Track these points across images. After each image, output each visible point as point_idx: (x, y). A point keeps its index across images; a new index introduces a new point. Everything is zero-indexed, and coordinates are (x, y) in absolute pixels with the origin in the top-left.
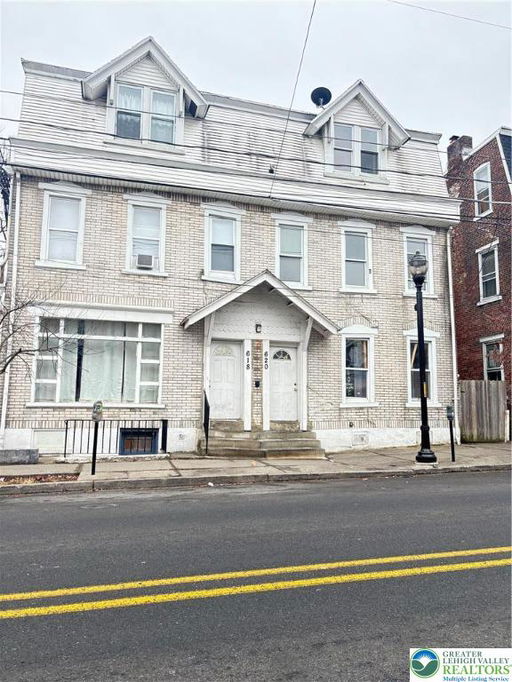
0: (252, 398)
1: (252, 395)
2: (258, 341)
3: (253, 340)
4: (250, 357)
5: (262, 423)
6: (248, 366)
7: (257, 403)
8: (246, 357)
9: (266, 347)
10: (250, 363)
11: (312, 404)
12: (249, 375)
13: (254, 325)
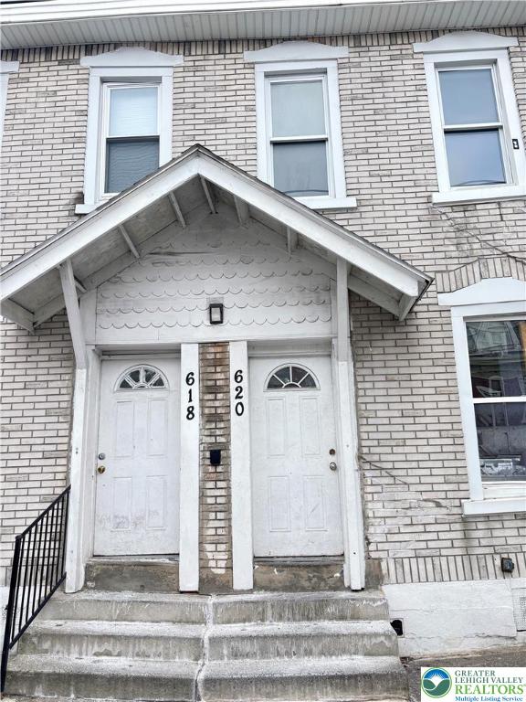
0: (202, 496)
1: (202, 490)
2: (215, 344)
3: (203, 345)
4: (196, 388)
5: (229, 568)
6: (190, 411)
7: (215, 509)
8: (185, 388)
9: (237, 359)
10: (196, 403)
11: (376, 508)
12: (192, 434)
13: (205, 305)
